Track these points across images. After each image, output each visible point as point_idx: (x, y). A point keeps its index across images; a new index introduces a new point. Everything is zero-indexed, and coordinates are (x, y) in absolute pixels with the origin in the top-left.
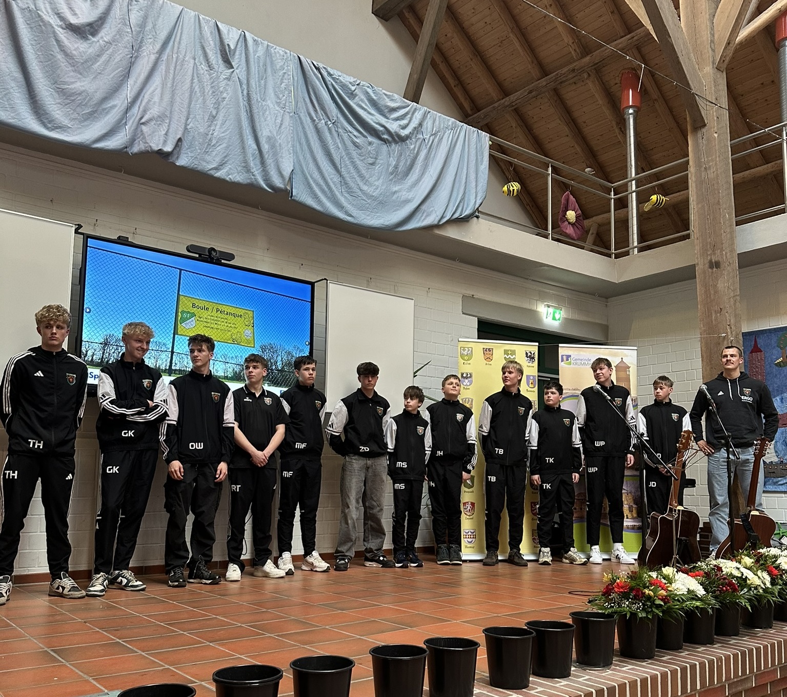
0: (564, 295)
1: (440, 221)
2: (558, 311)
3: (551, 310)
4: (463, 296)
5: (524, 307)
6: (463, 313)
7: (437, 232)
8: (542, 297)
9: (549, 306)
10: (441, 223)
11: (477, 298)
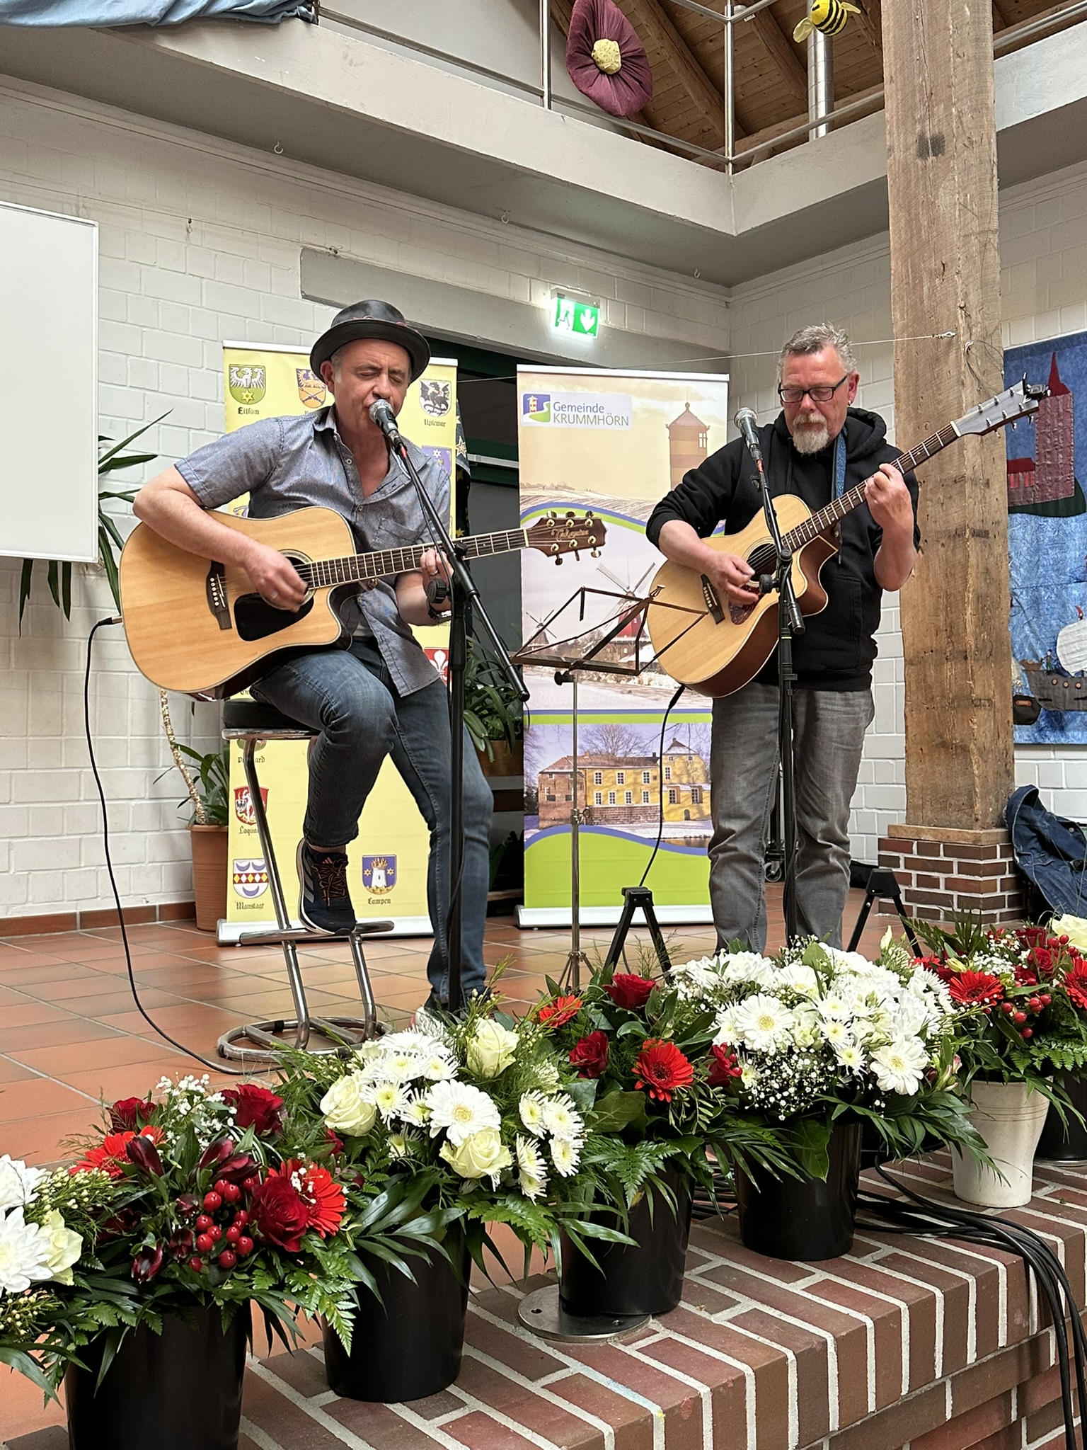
0: (610, 270)
1: (170, 10)
2: (588, 311)
3: (568, 305)
4: (305, 249)
5: (492, 292)
6: (306, 297)
7: (167, 44)
8: (546, 270)
9: (561, 296)
10: (175, 19)
11: (352, 260)
